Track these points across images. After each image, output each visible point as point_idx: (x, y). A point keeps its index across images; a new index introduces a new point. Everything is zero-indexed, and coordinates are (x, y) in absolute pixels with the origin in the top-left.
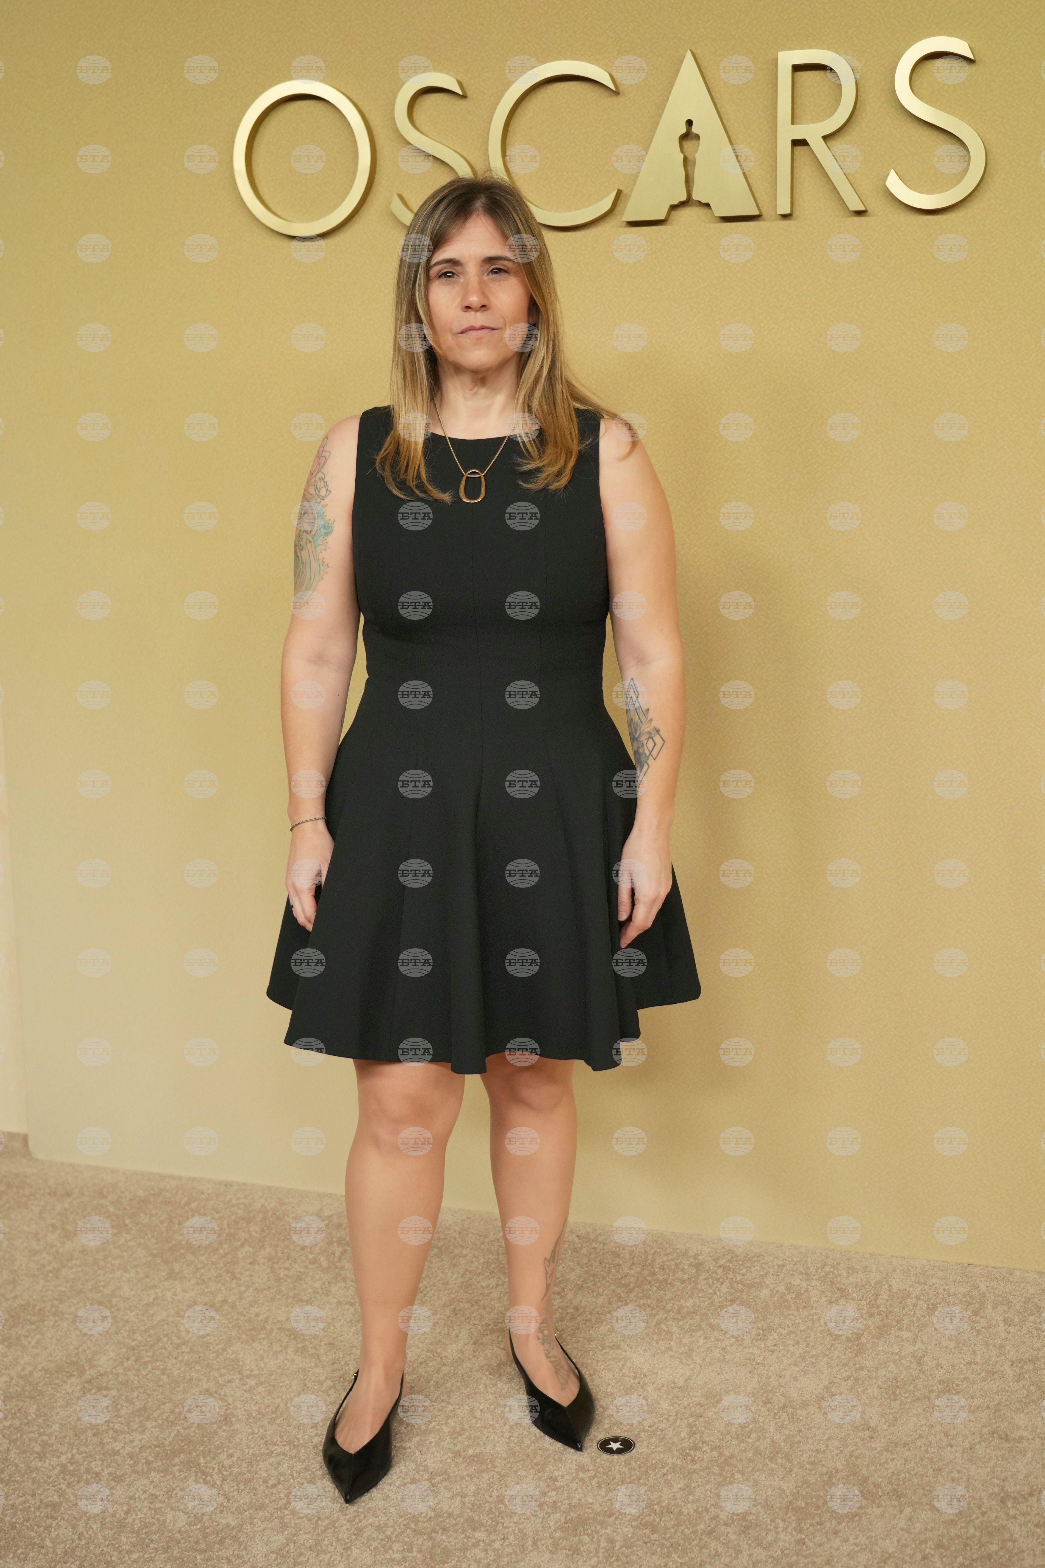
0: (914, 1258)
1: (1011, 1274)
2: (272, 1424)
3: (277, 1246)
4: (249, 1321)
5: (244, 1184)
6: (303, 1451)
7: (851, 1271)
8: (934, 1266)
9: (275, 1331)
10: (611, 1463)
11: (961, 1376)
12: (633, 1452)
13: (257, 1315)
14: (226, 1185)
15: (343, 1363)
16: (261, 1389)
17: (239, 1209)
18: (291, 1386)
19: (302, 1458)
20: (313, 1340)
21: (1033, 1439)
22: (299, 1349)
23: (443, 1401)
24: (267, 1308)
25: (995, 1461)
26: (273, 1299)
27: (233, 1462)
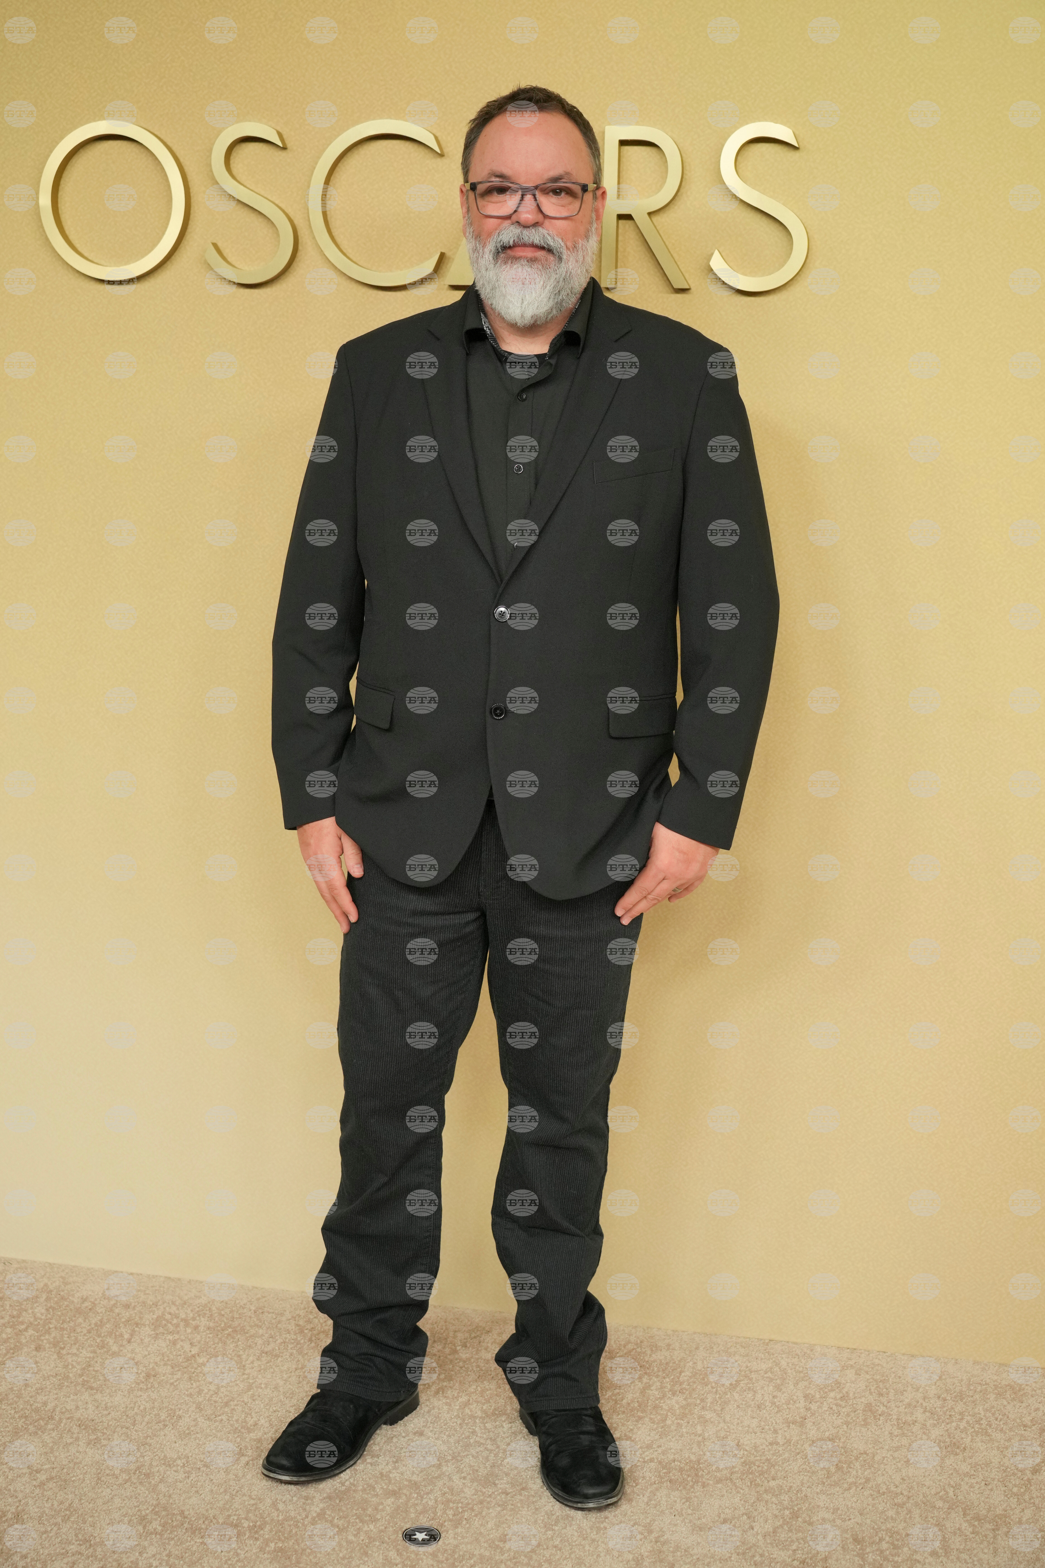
0: (716, 1335)
1: (812, 1350)
2: (66, 1522)
3: (63, 1329)
4: (37, 1410)
5: (24, 1261)
6: (100, 1549)
7: (655, 1348)
8: (736, 1343)
9: (64, 1421)
10: (417, 1555)
11: (763, 1458)
12: (440, 1542)
13: (45, 1404)
14: (4, 1263)
15: (138, 1454)
16: (51, 1485)
17: (20, 1289)
18: (84, 1480)
19: (99, 1556)
20: (105, 1431)
21: (834, 1520)
22: (91, 1441)
23: (244, 1495)
24: (56, 1396)
25: (797, 1543)
26: (61, 1387)
27: (27, 1563)
